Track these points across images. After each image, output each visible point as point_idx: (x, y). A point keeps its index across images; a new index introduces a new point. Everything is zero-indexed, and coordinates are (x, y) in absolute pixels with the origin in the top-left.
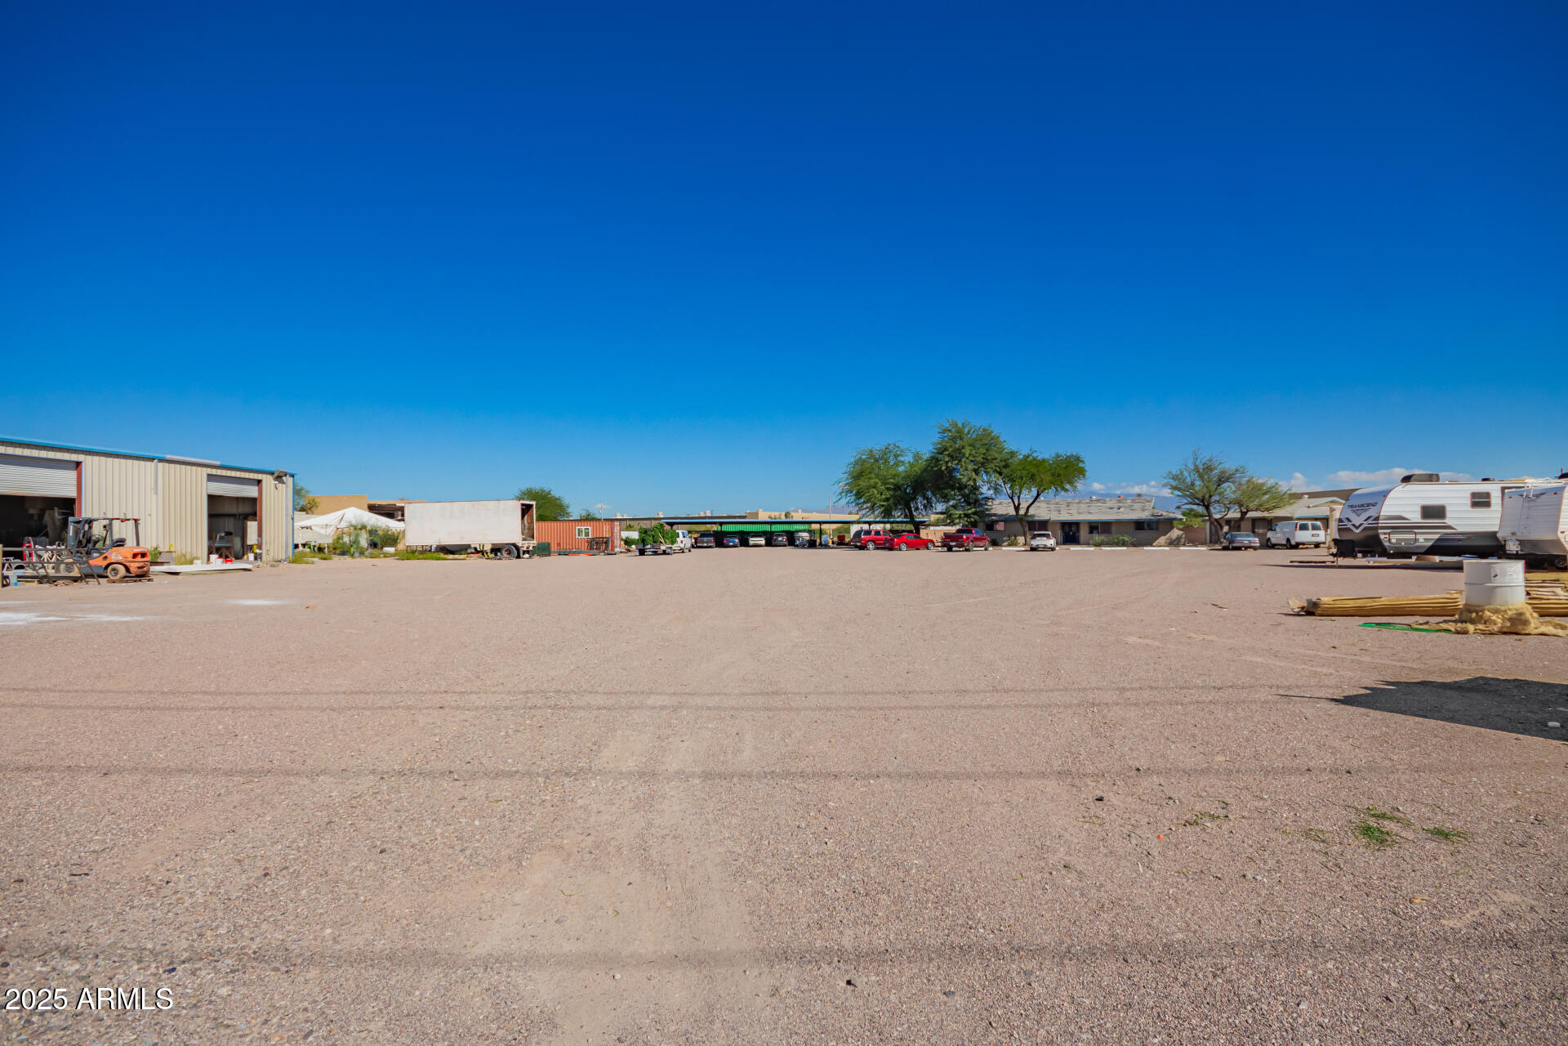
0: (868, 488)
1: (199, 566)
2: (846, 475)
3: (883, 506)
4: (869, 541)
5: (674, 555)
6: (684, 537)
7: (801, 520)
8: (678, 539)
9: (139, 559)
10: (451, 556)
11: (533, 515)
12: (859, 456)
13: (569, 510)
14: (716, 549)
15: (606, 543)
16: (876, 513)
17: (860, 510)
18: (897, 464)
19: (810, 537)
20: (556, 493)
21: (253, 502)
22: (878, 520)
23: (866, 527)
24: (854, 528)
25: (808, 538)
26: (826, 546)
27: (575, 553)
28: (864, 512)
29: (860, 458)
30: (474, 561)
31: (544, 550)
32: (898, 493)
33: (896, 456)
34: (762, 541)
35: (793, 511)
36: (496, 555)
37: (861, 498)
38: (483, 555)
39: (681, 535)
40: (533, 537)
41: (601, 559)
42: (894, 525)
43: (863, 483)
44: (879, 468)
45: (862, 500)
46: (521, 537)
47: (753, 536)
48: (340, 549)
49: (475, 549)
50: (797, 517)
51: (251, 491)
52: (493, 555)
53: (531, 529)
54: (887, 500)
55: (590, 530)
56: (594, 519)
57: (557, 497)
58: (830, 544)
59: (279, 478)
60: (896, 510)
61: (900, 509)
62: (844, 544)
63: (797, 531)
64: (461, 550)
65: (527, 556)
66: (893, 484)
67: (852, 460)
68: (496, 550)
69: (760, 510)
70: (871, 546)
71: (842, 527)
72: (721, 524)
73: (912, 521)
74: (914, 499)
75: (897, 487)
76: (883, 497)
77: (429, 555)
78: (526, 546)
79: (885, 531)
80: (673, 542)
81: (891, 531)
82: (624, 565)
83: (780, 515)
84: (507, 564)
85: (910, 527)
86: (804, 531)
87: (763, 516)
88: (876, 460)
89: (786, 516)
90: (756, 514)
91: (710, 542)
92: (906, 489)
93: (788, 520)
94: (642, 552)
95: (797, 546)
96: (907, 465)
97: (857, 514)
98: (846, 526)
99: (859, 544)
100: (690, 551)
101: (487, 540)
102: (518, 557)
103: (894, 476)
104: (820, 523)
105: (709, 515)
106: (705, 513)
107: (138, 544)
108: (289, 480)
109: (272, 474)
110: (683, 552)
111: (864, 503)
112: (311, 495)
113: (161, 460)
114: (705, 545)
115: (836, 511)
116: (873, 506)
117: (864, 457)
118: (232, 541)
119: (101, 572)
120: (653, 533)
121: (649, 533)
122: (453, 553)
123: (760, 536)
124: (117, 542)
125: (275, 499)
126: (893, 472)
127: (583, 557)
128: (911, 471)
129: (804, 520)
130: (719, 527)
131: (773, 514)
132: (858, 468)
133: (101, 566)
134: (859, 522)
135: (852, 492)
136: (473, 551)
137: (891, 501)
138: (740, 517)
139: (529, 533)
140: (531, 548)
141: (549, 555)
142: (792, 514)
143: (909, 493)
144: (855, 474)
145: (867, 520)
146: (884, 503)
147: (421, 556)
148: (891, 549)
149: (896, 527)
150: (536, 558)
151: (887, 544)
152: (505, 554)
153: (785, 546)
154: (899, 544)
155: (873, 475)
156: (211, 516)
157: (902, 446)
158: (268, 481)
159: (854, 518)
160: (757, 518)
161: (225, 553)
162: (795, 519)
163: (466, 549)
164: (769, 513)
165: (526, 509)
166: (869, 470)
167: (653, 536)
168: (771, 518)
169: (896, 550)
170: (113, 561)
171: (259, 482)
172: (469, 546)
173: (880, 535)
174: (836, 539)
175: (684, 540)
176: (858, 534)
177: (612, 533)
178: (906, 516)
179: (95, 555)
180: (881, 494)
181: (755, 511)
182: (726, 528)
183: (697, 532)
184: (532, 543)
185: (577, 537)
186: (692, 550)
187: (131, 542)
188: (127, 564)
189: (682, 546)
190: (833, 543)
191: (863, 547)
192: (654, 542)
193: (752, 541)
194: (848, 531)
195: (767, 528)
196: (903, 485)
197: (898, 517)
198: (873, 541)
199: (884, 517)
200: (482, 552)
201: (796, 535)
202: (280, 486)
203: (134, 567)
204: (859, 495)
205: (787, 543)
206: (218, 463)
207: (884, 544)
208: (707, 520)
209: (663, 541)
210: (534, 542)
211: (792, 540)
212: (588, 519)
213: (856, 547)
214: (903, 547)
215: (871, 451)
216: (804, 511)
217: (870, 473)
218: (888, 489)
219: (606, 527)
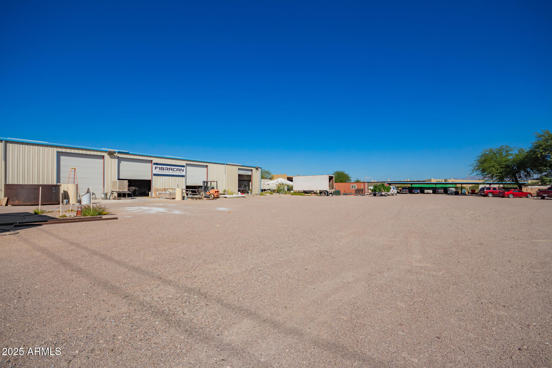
0: (489, 167)
1: (234, 195)
2: (476, 162)
3: (498, 176)
4: (489, 192)
5: (388, 196)
6: (393, 189)
7: (451, 182)
8: (391, 190)
9: (217, 193)
10: (306, 194)
11: (333, 180)
12: (484, 152)
13: (351, 179)
14: (409, 194)
15: (362, 191)
16: (494, 179)
17: (484, 178)
18: (507, 155)
19: (456, 190)
20: (346, 173)
21: (250, 176)
22: (495, 182)
23: (488, 186)
24: (481, 186)
25: (454, 191)
26: (465, 194)
27: (349, 194)
28: (487, 179)
29: (485, 153)
30: (313, 196)
31: (338, 193)
32: (508, 169)
33: (507, 151)
34: (431, 191)
35: (449, 179)
36: (320, 194)
37: (485, 172)
38: (316, 194)
39: (392, 188)
40: (333, 188)
41: (359, 197)
42: (505, 185)
43: (486, 165)
44: (496, 157)
45: (486, 173)
46: (329, 188)
47: (426, 189)
48: (278, 191)
49: (314, 192)
50: (450, 181)
51: (249, 173)
52: (319, 194)
53: (333, 185)
54: (501, 173)
55: (356, 186)
56: (360, 182)
57: (347, 174)
58: (467, 193)
59: (257, 169)
60: (507, 177)
61: (509, 177)
62: (475, 194)
63: (449, 188)
64: (310, 192)
65: (331, 195)
66: (505, 165)
67: (480, 154)
68: (321, 192)
69: (432, 178)
70: (490, 195)
71: (475, 186)
72: (412, 184)
73: (517, 183)
74: (519, 172)
75: (507, 166)
76: (499, 171)
77: (300, 194)
78: (330, 191)
79: (499, 188)
80: (388, 191)
81: (503, 188)
82: (368, 199)
83: (442, 181)
84: (324, 198)
85: (516, 186)
86: (453, 187)
87: (434, 181)
88: (495, 154)
89: (445, 181)
90: (431, 180)
91: (407, 191)
92: (513, 167)
93: (446, 182)
94: (375, 195)
95: (449, 194)
96: (514, 155)
97: (483, 180)
98: (477, 185)
99: (484, 194)
100: (396, 195)
101: (318, 189)
102: (328, 195)
103: (506, 161)
104: (461, 184)
105: (409, 180)
106: (407, 180)
107: (217, 189)
108: (260, 169)
109: (255, 168)
110: (393, 195)
111: (487, 174)
112: (272, 174)
113: (227, 164)
114: (404, 192)
115: (472, 178)
116: (492, 176)
117: (487, 153)
118: (246, 188)
119: (208, 196)
120: (379, 187)
121: (377, 187)
122: (307, 193)
123: (430, 189)
124: (212, 188)
125: (256, 175)
126: (505, 159)
127: (352, 196)
128: (517, 158)
129: (453, 182)
130: (411, 185)
131: (438, 180)
132: (483, 158)
133: (208, 195)
134: (483, 184)
135: (479, 169)
136: (313, 193)
137: (504, 173)
138: (422, 181)
139: (331, 187)
140: (332, 192)
141: (340, 195)
142: (448, 180)
143: (515, 169)
144: (481, 161)
145: (489, 182)
146: (499, 174)
147: (297, 194)
148: (503, 197)
149: (506, 186)
150: (334, 196)
151: (501, 194)
152: (323, 194)
153: (442, 194)
154: (508, 195)
155: (492, 161)
156: (239, 181)
157: (511, 146)
158: (254, 170)
159: (482, 181)
160: (431, 182)
161: (243, 192)
162: (449, 182)
163: (311, 192)
164: (437, 180)
165: (331, 178)
166: (490, 159)
167: (379, 189)
168: (438, 182)
169: (506, 197)
170: (211, 193)
171: (252, 170)
172: (313, 191)
173: (496, 190)
174: (470, 191)
175: (393, 190)
176: (483, 189)
177: (364, 187)
178: (513, 181)
179: (207, 191)
180: (497, 170)
181: (430, 179)
182: (414, 186)
183: (401, 187)
184: (333, 190)
185: (351, 188)
186: (397, 194)
187: (215, 188)
188: (214, 194)
189: (393, 193)
190: (468, 193)
191: (486, 195)
192: (380, 191)
193: (426, 191)
194: (478, 188)
195: (434, 186)
196: (512, 165)
197: (508, 181)
198: (492, 193)
199: (499, 181)
200: (316, 193)
201: (448, 189)
202: (257, 171)
203: (215, 195)
204: (483, 171)
205: (443, 193)
206: (241, 165)
207: (499, 194)
208: (408, 183)
209: (383, 191)
210: (334, 190)
211: (446, 191)
212: (357, 182)
213: (482, 195)
214: (511, 196)
215: (491, 150)
216: (454, 179)
217: (491, 160)
218: (501, 168)
219: (362, 185)
